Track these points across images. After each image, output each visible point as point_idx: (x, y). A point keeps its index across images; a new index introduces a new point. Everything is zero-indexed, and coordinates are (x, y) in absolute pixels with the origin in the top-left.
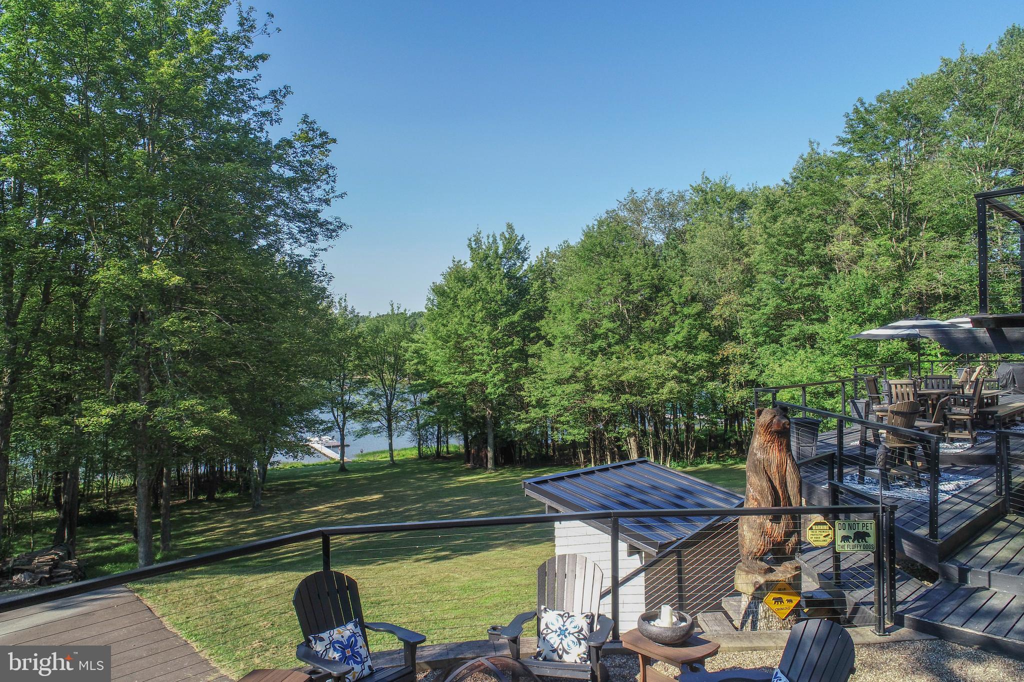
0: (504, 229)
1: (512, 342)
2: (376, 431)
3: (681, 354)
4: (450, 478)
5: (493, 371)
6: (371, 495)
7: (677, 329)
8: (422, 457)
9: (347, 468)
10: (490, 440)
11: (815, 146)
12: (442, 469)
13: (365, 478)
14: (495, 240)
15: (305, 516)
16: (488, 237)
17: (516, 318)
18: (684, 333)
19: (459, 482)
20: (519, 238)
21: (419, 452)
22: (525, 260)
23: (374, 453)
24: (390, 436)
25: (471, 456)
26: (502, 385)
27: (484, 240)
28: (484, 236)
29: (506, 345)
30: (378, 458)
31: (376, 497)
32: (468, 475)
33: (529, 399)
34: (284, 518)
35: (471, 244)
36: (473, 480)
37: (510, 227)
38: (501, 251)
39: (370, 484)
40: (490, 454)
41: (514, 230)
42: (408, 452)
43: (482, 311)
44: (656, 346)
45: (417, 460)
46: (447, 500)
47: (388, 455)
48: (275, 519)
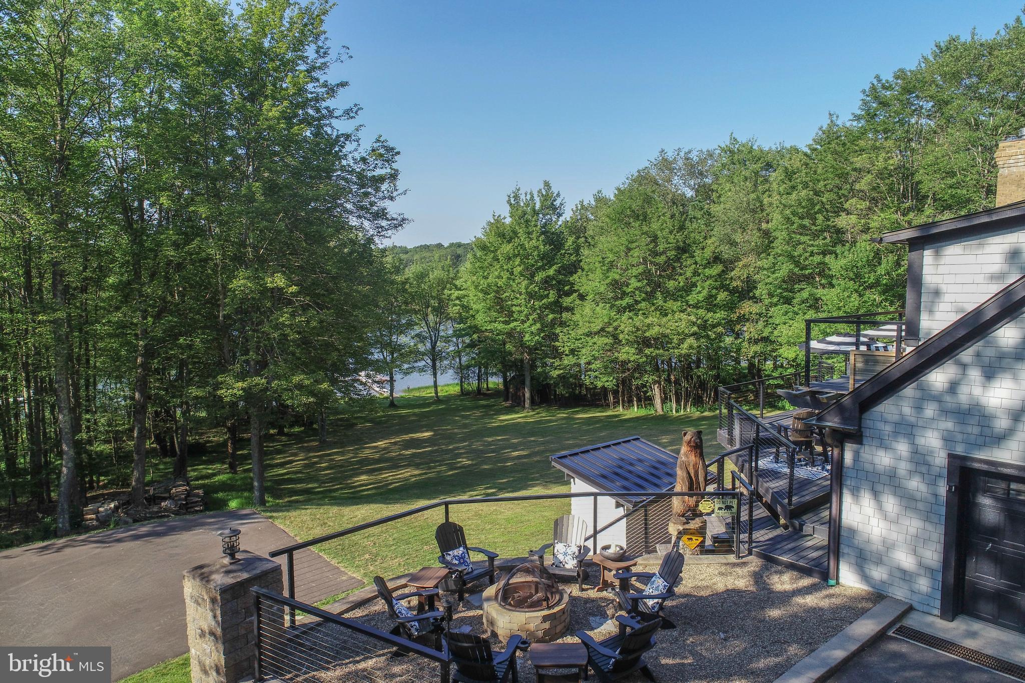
0: (542, 186)
1: (548, 294)
2: (422, 370)
3: (701, 312)
4: (491, 417)
5: (531, 321)
6: (423, 432)
7: (699, 288)
8: (464, 393)
9: (396, 403)
10: (528, 382)
11: (834, 118)
12: (484, 406)
13: (415, 414)
14: (532, 197)
15: (367, 451)
16: (526, 194)
17: (551, 272)
18: (705, 293)
19: (500, 420)
20: (555, 195)
21: (461, 388)
22: (559, 215)
23: (419, 389)
24: (435, 375)
25: (510, 395)
26: (539, 334)
27: (523, 197)
28: (522, 191)
29: (542, 298)
30: (423, 394)
31: (427, 434)
32: (507, 414)
33: (562, 349)
34: (349, 453)
35: (510, 200)
36: (513, 419)
37: (547, 184)
38: (538, 206)
39: (419, 421)
40: (527, 395)
41: (550, 187)
42: (451, 388)
43: (520, 266)
44: (679, 303)
45: (460, 396)
46: (490, 439)
47: (433, 391)
48: (342, 454)
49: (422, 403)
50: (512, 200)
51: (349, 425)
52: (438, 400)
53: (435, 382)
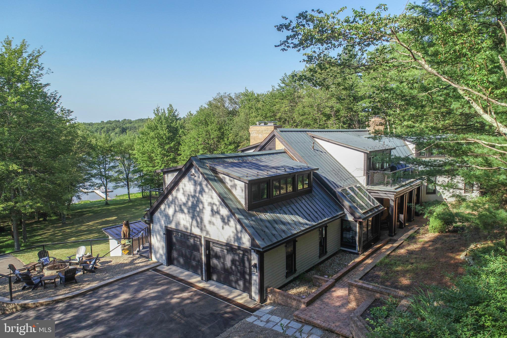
0: (168, 106)
1: (170, 155)
2: (122, 186)
6: (113, 217)
9: (109, 203)
15: (83, 227)
16: (162, 110)
17: (172, 145)
20: (174, 110)
21: (143, 195)
24: (128, 189)
27: (160, 111)
28: (160, 108)
34: (75, 228)
38: (167, 116)
39: (115, 212)
41: (172, 107)
42: (137, 195)
43: (158, 142)
45: (142, 198)
47: (128, 196)
48: (70, 228)
49: (123, 202)
50: (156, 112)
51: (81, 214)
52: (130, 201)
53: (129, 193)
